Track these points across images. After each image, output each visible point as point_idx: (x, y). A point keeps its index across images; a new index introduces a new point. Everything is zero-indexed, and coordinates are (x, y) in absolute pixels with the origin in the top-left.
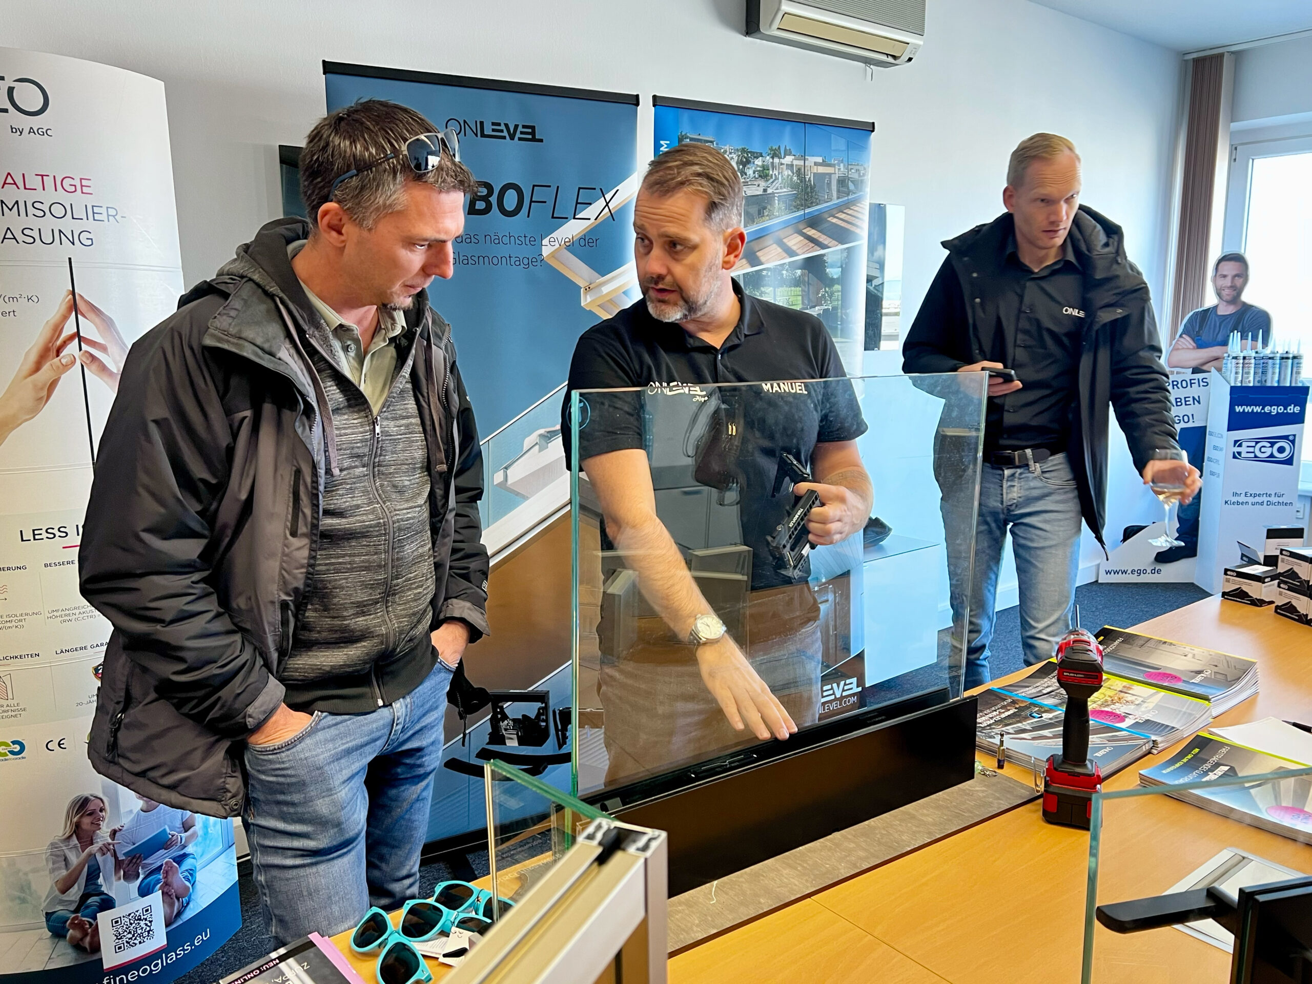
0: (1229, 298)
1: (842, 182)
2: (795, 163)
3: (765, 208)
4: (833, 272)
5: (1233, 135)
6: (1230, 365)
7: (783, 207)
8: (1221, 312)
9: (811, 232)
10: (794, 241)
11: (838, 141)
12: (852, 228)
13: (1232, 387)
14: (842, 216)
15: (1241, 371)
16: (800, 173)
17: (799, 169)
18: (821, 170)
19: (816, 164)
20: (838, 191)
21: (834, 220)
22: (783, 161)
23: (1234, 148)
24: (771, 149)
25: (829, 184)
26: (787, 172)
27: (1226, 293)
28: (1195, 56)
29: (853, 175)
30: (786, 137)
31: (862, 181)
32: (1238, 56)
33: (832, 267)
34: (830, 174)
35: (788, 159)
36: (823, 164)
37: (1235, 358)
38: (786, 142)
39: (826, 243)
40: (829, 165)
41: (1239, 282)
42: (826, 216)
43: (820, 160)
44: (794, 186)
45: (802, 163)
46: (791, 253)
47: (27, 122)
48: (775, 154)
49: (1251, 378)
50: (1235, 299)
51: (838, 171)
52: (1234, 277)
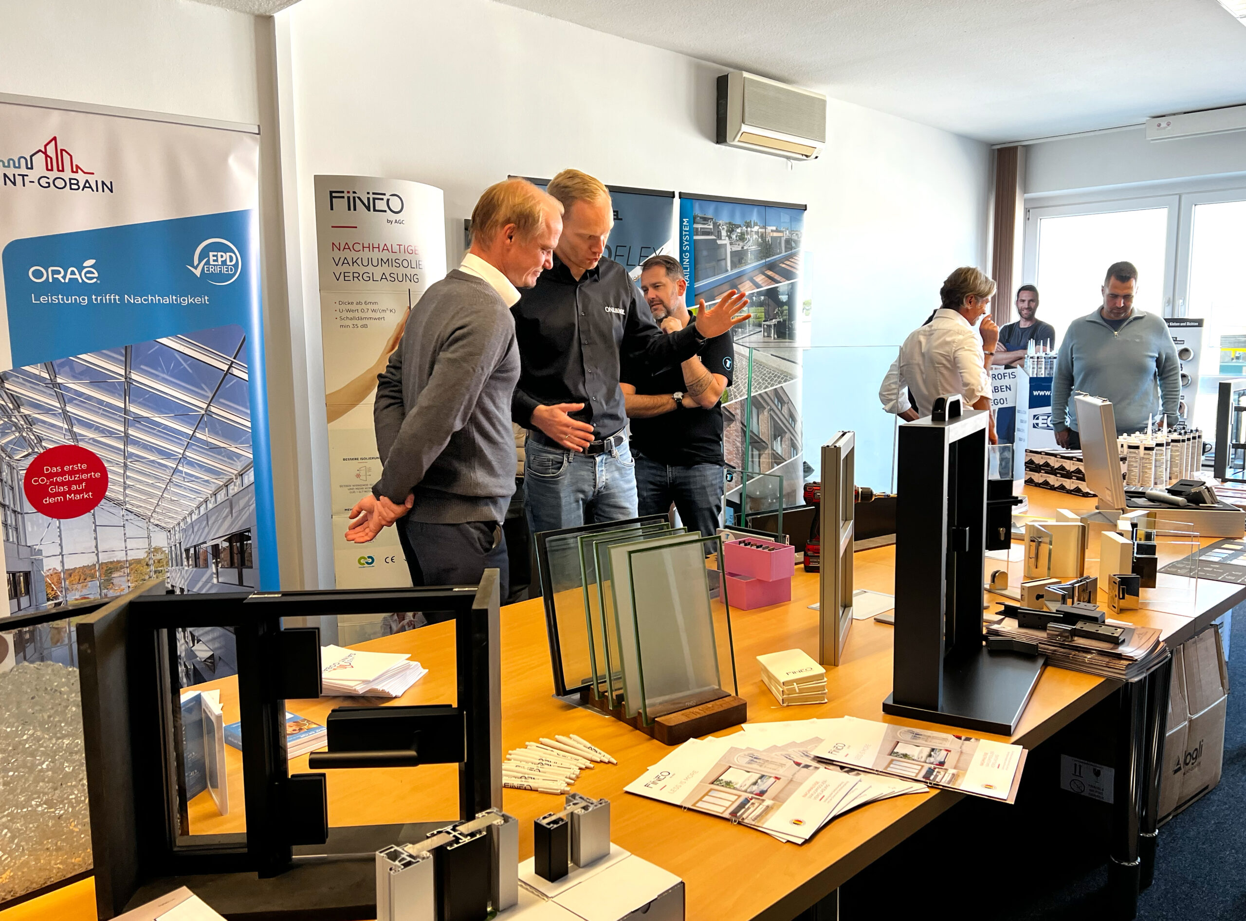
0: (1026, 316)
1: (788, 242)
2: (760, 230)
3: (742, 258)
4: (784, 298)
5: (1026, 201)
6: (1029, 363)
7: (753, 257)
8: (1022, 326)
9: (770, 273)
10: (760, 279)
11: (785, 216)
12: (794, 270)
13: (1031, 379)
14: (788, 263)
15: (1036, 366)
16: (763, 236)
17: (762, 235)
18: (775, 234)
19: (772, 231)
20: (786, 247)
21: (784, 266)
22: (753, 229)
23: (1027, 211)
24: (746, 222)
25: (780, 243)
26: (755, 236)
27: (1025, 312)
28: (999, 147)
29: (794, 237)
30: (754, 216)
31: (799, 241)
32: (1027, 148)
33: (782, 295)
34: (780, 237)
35: (756, 228)
36: (777, 231)
37: (1032, 358)
38: (754, 217)
39: (779, 279)
40: (780, 232)
41: (1033, 304)
42: (778, 263)
43: (774, 228)
44: (759, 245)
45: (763, 230)
46: (758, 286)
47: (394, 217)
48: (748, 225)
49: (1043, 372)
50: (1030, 317)
51: (786, 235)
52: (1029, 301)
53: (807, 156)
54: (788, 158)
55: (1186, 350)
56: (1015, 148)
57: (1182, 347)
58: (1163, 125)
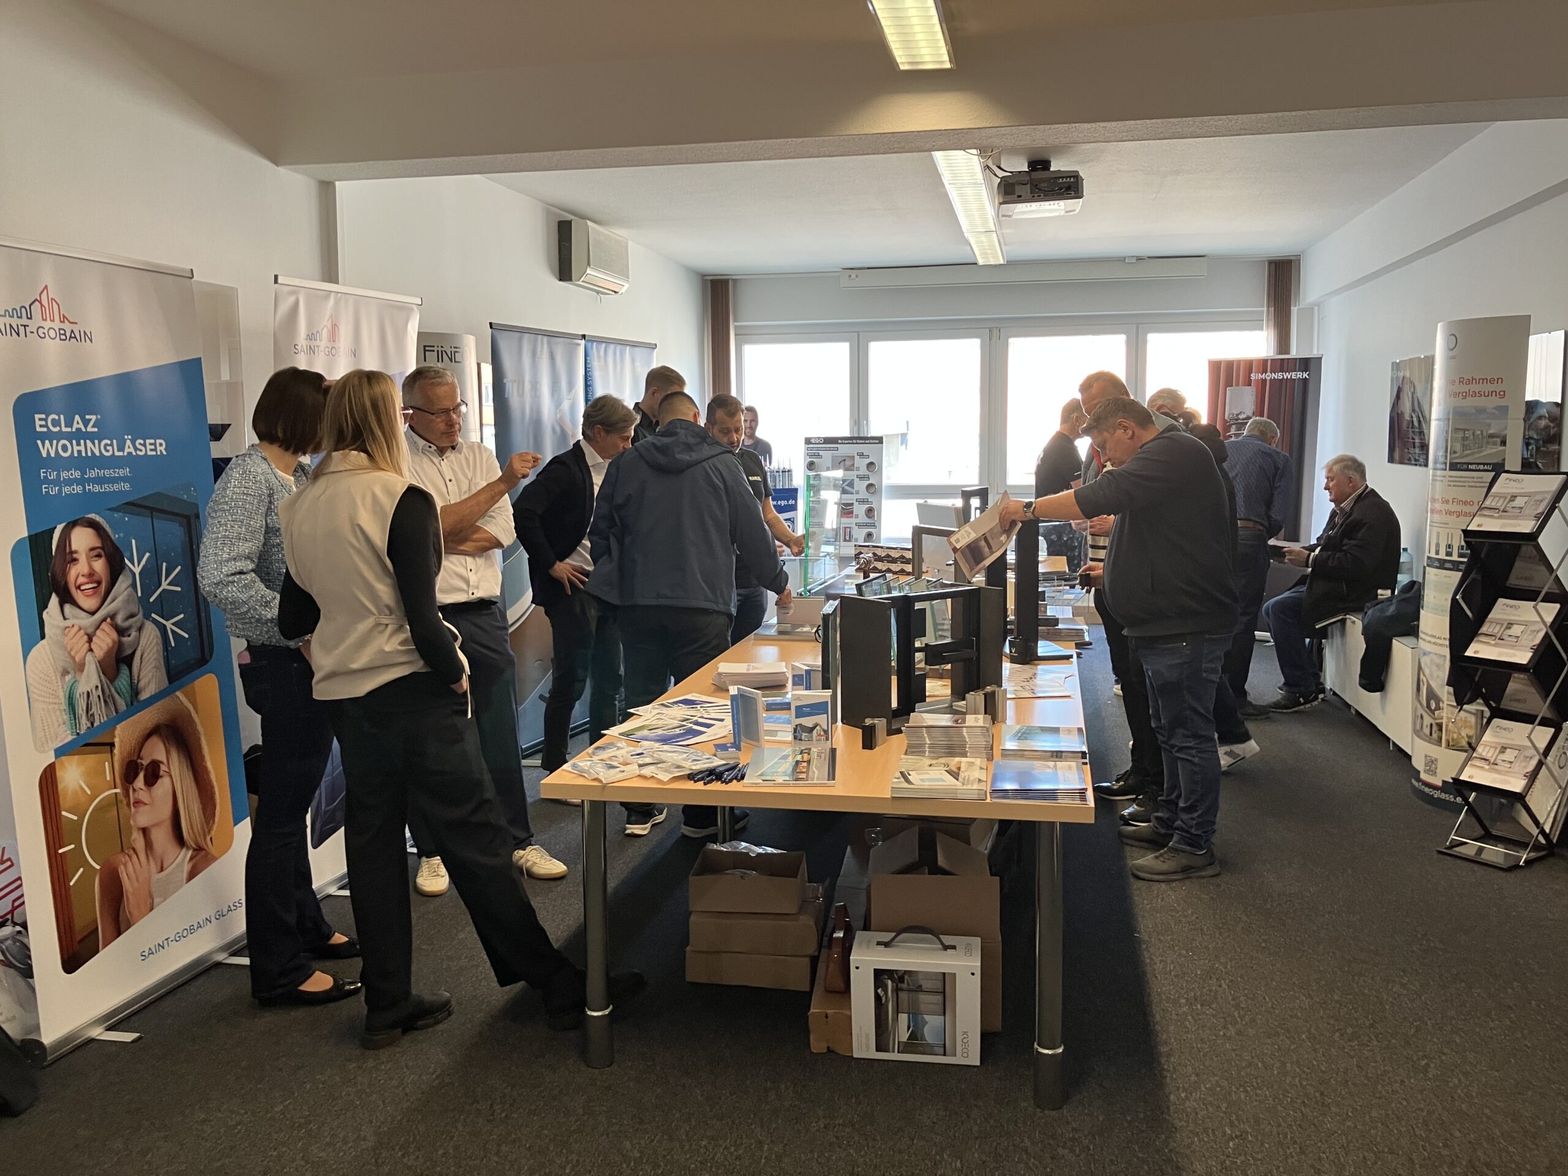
0: (749, 434)
5: (736, 327)
8: (746, 443)
27: (748, 431)
28: (711, 278)
32: (735, 281)
41: (753, 424)
50: (752, 435)
52: (751, 421)
53: (615, 292)
54: (598, 292)
55: (872, 463)
56: (726, 282)
57: (868, 461)
58: (853, 276)
